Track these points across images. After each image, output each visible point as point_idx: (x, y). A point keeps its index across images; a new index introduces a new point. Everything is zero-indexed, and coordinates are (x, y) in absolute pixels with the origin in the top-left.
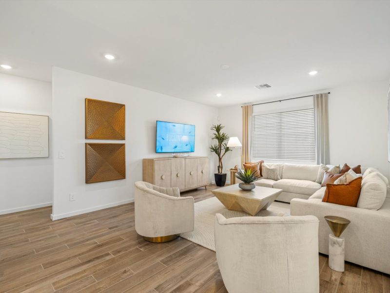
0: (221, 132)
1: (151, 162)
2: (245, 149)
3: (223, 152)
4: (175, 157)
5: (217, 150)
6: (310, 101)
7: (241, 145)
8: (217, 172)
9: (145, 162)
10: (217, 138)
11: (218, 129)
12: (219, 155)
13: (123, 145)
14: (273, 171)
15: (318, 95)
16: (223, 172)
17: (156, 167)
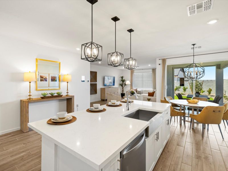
0: (124, 79)
1: (104, 89)
2: (131, 85)
3: (124, 85)
4: (110, 87)
5: (122, 85)
6: (151, 70)
7: (130, 84)
8: (122, 93)
9: (101, 89)
10: (122, 81)
11: (122, 78)
12: (122, 87)
13: (96, 84)
14: (140, 91)
15: (153, 69)
16: (124, 93)
17: (106, 90)
